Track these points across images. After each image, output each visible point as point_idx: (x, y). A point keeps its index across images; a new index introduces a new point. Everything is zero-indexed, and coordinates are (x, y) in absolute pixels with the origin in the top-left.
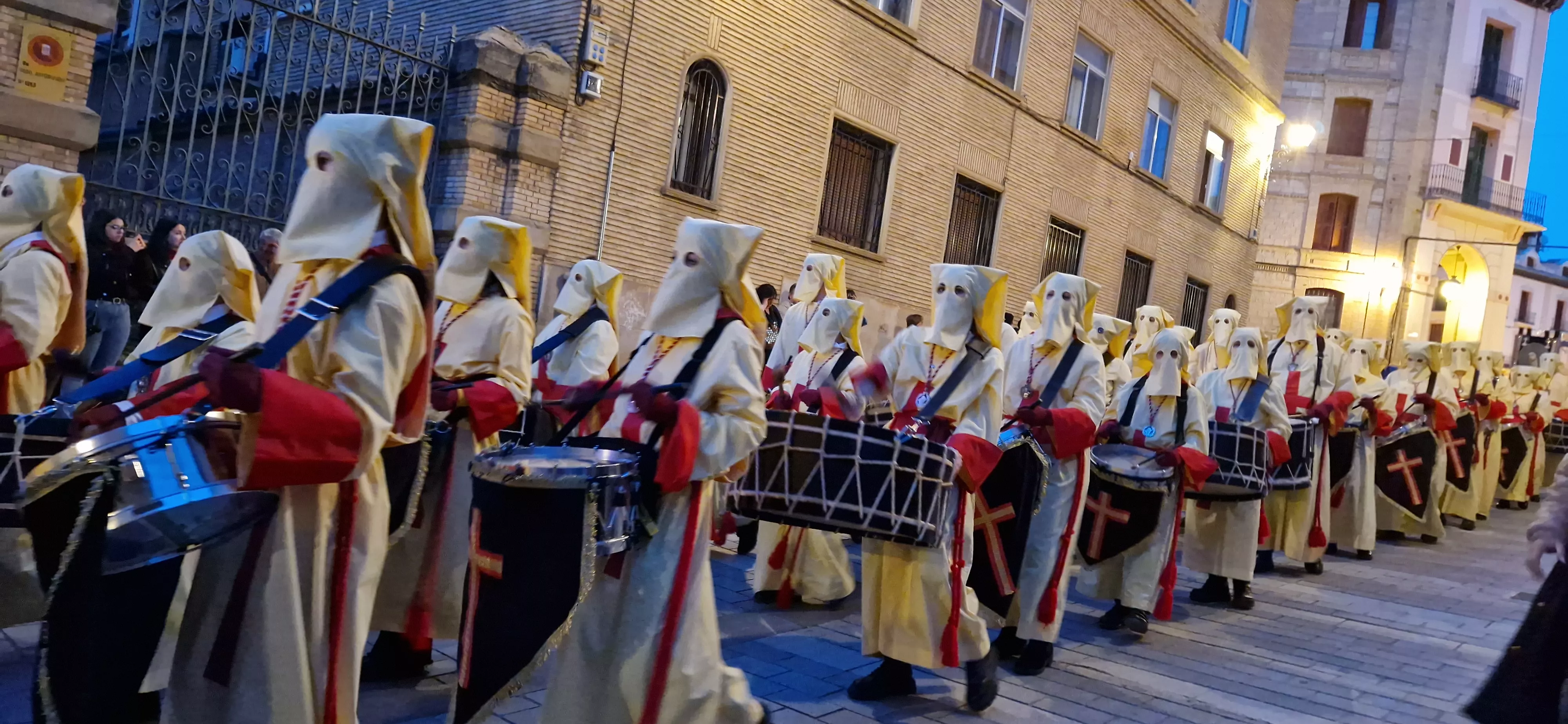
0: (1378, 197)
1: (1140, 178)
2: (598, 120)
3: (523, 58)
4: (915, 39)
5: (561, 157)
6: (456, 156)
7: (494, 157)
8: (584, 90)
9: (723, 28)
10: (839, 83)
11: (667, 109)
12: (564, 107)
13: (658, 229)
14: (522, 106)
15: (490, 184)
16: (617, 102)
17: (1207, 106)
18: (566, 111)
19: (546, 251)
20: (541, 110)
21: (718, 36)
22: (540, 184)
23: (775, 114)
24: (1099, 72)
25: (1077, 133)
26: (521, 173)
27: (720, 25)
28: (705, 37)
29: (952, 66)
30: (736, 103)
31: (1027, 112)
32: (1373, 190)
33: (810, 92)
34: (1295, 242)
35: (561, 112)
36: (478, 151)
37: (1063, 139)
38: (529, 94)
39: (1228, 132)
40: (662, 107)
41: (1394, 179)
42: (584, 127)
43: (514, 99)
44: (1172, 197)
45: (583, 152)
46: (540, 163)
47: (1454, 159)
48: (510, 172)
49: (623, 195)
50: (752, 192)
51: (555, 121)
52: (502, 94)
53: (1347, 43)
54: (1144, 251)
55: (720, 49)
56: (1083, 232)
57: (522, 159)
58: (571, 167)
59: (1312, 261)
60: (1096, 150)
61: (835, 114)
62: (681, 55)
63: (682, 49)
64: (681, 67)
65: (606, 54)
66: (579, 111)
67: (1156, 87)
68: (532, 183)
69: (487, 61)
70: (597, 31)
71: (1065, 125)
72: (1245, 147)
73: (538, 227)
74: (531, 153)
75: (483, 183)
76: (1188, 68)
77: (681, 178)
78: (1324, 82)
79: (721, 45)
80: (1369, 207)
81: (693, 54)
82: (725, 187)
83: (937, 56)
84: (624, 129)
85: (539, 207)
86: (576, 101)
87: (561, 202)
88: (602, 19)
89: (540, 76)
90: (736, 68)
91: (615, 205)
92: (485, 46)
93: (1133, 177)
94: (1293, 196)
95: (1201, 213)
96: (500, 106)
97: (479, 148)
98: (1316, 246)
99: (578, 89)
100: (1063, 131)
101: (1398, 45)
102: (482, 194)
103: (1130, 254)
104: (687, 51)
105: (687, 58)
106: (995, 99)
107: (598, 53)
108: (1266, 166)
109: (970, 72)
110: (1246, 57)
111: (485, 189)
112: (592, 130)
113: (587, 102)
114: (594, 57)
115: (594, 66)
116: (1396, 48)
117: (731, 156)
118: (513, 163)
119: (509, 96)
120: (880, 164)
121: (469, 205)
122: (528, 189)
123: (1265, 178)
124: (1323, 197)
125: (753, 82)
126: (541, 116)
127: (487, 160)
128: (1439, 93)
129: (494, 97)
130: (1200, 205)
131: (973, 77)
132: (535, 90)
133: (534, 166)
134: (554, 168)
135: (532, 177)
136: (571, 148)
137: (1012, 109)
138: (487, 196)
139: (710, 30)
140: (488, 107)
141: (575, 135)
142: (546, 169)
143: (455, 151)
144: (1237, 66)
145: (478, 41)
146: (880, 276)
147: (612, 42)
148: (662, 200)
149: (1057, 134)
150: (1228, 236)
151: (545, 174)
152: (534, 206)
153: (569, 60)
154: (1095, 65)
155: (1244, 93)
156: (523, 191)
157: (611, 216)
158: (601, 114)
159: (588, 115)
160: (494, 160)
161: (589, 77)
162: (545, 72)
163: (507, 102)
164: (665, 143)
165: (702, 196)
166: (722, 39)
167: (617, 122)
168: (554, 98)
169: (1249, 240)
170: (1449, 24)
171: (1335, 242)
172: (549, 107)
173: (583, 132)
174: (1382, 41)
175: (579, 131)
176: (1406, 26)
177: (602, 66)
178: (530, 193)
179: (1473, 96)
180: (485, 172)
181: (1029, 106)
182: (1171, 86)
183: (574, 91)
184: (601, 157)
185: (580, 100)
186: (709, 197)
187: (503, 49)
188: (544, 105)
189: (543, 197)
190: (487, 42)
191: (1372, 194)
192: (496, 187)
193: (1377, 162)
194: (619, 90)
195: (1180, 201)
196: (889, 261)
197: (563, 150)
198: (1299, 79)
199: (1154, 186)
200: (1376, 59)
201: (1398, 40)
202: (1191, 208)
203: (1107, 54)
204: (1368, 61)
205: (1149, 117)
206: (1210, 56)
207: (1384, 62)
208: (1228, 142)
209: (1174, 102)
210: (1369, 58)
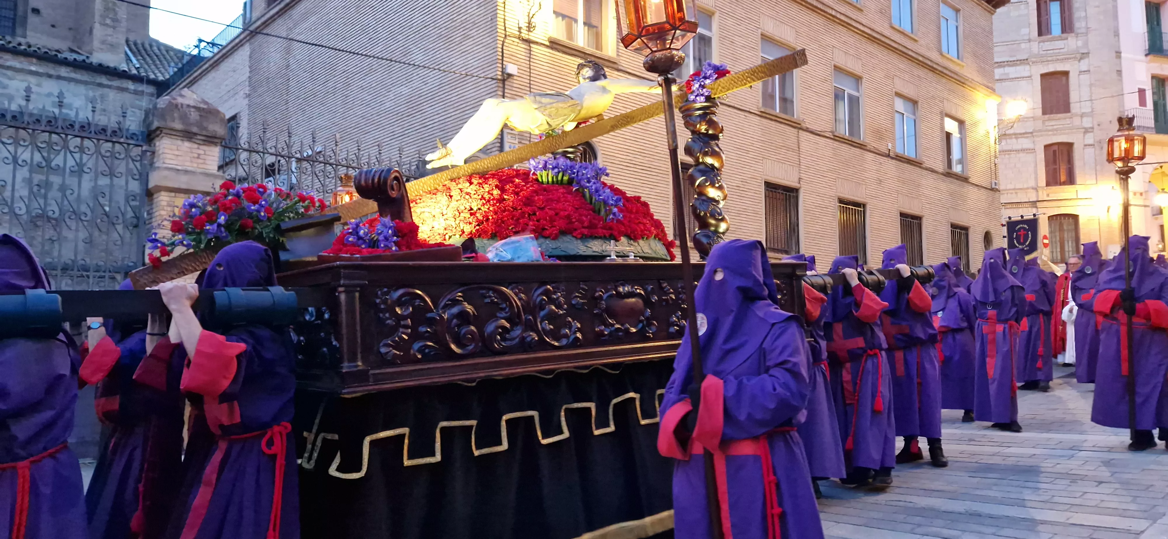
0: (1090, 139)
1: (900, 160)
17: (940, 101)
23: (632, 166)
24: (854, 93)
25: (846, 138)
29: (748, 110)
31: (807, 130)
32: (1084, 136)
33: (653, 147)
34: (1032, 184)
37: (836, 144)
39: (959, 116)
41: (1099, 125)
44: (927, 169)
47: (1143, 102)
53: (1040, 34)
54: (913, 211)
56: (864, 206)
59: (1048, 195)
60: (863, 147)
67: (898, 95)
71: (836, 134)
72: (975, 124)
76: (919, 77)
78: (1029, 64)
80: (1084, 149)
83: (736, 106)
93: (894, 161)
94: (1023, 150)
95: (951, 177)
98: (1048, 184)
100: (837, 138)
101: (1079, 28)
103: (902, 215)
106: (782, 126)
108: (994, 134)
109: (761, 112)
110: (962, 61)
116: (1079, 31)
123: (995, 143)
124: (1047, 147)
125: (614, 148)
128: (1119, 57)
130: (949, 171)
131: (764, 115)
137: (796, 130)
144: (956, 69)
149: (832, 141)
150: (976, 189)
154: (850, 89)
155: (966, 86)
169: (992, 189)
171: (1063, 178)
174: (1067, 27)
176: (1083, 14)
179: (1147, 55)
181: (808, 126)
182: (909, 91)
191: (1084, 139)
193: (1082, 116)
195: (933, 171)
198: (1009, 66)
199: (911, 164)
200: (1065, 41)
201: (1079, 25)
202: (942, 174)
203: (858, 79)
204: (1060, 44)
205: (897, 116)
206: (935, 66)
207: (1072, 43)
208: (961, 123)
209: (915, 103)
210: (1060, 42)
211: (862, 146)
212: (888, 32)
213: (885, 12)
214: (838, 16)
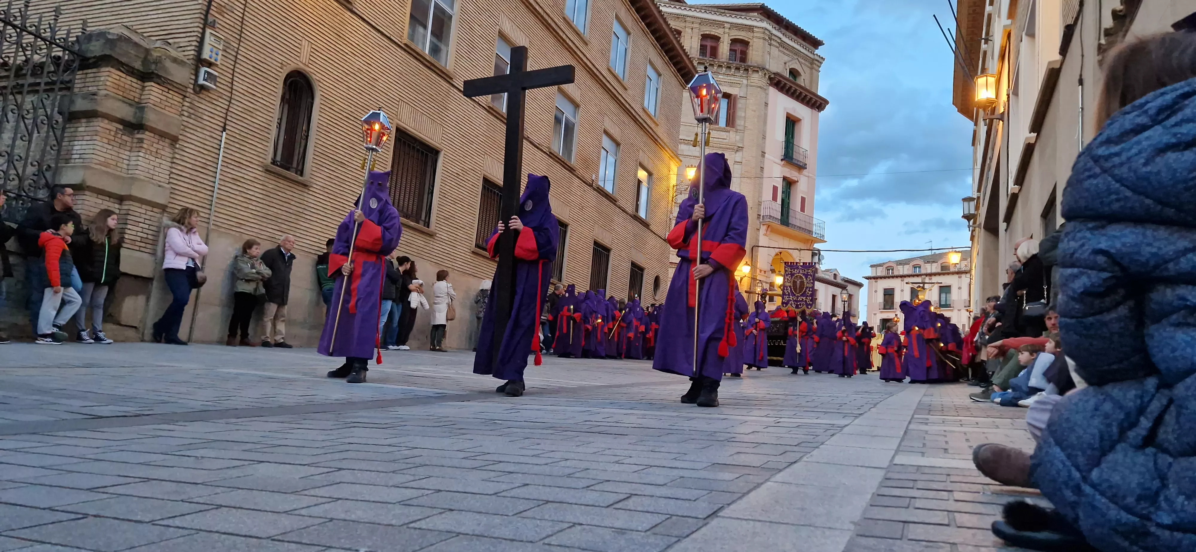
1: (599, 193)
2: (213, 106)
3: (147, 51)
4: (451, 79)
5: (181, 132)
6: (84, 125)
7: (121, 127)
8: (201, 81)
9: (312, 50)
10: (399, 102)
11: (268, 104)
12: (184, 94)
13: (261, 196)
14: (147, 88)
15: (115, 148)
16: (229, 95)
17: (637, 150)
18: (185, 96)
19: (167, 206)
20: (164, 93)
21: (308, 55)
22: (163, 152)
23: (352, 118)
24: (571, 118)
25: (559, 157)
26: (145, 141)
27: (310, 47)
28: (298, 55)
29: (477, 100)
30: (323, 107)
31: (528, 139)
35: (181, 97)
36: (106, 121)
37: (550, 161)
38: (154, 79)
39: (650, 168)
40: (265, 102)
42: (200, 110)
43: (139, 82)
44: (620, 208)
45: (199, 130)
46: (162, 135)
47: (775, 198)
48: (135, 141)
49: (232, 167)
50: (335, 174)
51: (176, 103)
52: (129, 78)
54: (606, 241)
55: (310, 65)
57: (147, 130)
58: (189, 140)
61: (397, 124)
62: (280, 65)
63: (280, 61)
64: (280, 74)
65: (220, 57)
66: (197, 99)
67: (606, 132)
68: (155, 150)
69: (117, 50)
70: (212, 38)
71: (551, 151)
72: (660, 179)
73: (160, 186)
74: (154, 126)
75: (110, 147)
76: (624, 122)
77: (278, 158)
79: (311, 62)
81: (288, 66)
82: (314, 169)
84: (234, 115)
85: (161, 170)
86: (194, 89)
87: (180, 168)
88: (217, 30)
89: (164, 66)
90: (322, 81)
91: (225, 174)
92: (115, 37)
93: (595, 192)
95: (637, 220)
96: (127, 86)
97: (108, 119)
99: (196, 80)
100: (552, 155)
101: (739, 125)
102: (110, 156)
103: (596, 243)
104: (284, 63)
105: (285, 68)
107: (214, 55)
109: (489, 107)
110: (658, 120)
111: (113, 153)
112: (207, 113)
113: (203, 91)
114: (210, 58)
115: (210, 65)
116: (738, 128)
117: (319, 146)
118: (138, 133)
119: (134, 80)
120: (429, 163)
121: (96, 164)
122: (151, 154)
123: (672, 201)
125: (335, 93)
126: (164, 98)
127: (115, 129)
128: (763, 156)
129: (122, 79)
130: (636, 214)
131: (491, 110)
132: (159, 77)
133: (157, 137)
134: (174, 140)
135: (155, 145)
136: (190, 126)
138: (113, 157)
139: (303, 50)
140: (116, 87)
141: (193, 116)
142: (167, 140)
143: (84, 120)
144: (653, 125)
145: (109, 33)
146: (431, 246)
147: (225, 48)
148: (263, 174)
149: (546, 156)
150: (653, 237)
151: (167, 145)
152: (157, 169)
153: (188, 57)
154: (569, 113)
155: (658, 144)
156: (147, 156)
157: (222, 183)
158: (214, 102)
159: (203, 102)
160: (120, 130)
161: (206, 72)
162: (168, 64)
163: (134, 84)
164: (266, 130)
165: (296, 173)
166: (311, 58)
167: (227, 110)
168: (175, 85)
170: (766, 115)
172: (170, 92)
173: (199, 115)
174: (731, 121)
175: (197, 113)
176: (743, 115)
177: (217, 65)
178: (153, 159)
179: (782, 160)
180: (113, 138)
181: (529, 136)
182: (615, 132)
183: (193, 82)
184: (214, 136)
185: (198, 89)
186: (302, 174)
187: (132, 42)
188: (166, 90)
189: (164, 162)
190: (118, 35)
192: (121, 151)
194: (230, 85)
195: (624, 211)
196: (438, 235)
197: (182, 127)
198: (685, 144)
199: (608, 199)
200: (728, 134)
201: (739, 122)
202: (631, 216)
203: (576, 106)
204: (724, 135)
205: (603, 153)
206: (637, 117)
207: (732, 137)
208: (650, 174)
209: (618, 144)
210: (724, 133)
211: (571, 170)
212: (605, 73)
213: (605, 53)
214: (568, 41)
